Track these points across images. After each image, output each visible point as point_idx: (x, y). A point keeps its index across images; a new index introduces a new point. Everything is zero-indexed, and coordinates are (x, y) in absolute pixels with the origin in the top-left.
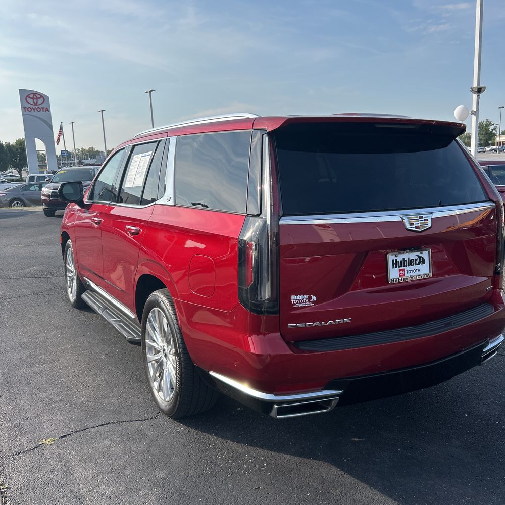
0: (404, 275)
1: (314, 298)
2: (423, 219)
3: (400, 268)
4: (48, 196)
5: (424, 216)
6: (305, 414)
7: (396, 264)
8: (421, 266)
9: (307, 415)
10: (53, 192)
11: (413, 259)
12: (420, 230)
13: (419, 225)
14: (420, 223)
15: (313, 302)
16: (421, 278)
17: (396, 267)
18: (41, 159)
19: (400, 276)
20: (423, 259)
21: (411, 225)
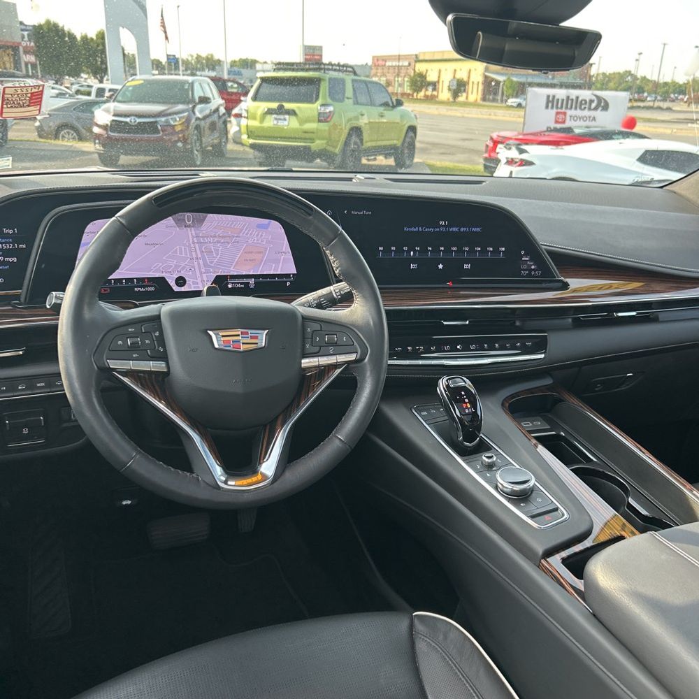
4: (105, 127)
10: (113, 121)
18: (129, 63)
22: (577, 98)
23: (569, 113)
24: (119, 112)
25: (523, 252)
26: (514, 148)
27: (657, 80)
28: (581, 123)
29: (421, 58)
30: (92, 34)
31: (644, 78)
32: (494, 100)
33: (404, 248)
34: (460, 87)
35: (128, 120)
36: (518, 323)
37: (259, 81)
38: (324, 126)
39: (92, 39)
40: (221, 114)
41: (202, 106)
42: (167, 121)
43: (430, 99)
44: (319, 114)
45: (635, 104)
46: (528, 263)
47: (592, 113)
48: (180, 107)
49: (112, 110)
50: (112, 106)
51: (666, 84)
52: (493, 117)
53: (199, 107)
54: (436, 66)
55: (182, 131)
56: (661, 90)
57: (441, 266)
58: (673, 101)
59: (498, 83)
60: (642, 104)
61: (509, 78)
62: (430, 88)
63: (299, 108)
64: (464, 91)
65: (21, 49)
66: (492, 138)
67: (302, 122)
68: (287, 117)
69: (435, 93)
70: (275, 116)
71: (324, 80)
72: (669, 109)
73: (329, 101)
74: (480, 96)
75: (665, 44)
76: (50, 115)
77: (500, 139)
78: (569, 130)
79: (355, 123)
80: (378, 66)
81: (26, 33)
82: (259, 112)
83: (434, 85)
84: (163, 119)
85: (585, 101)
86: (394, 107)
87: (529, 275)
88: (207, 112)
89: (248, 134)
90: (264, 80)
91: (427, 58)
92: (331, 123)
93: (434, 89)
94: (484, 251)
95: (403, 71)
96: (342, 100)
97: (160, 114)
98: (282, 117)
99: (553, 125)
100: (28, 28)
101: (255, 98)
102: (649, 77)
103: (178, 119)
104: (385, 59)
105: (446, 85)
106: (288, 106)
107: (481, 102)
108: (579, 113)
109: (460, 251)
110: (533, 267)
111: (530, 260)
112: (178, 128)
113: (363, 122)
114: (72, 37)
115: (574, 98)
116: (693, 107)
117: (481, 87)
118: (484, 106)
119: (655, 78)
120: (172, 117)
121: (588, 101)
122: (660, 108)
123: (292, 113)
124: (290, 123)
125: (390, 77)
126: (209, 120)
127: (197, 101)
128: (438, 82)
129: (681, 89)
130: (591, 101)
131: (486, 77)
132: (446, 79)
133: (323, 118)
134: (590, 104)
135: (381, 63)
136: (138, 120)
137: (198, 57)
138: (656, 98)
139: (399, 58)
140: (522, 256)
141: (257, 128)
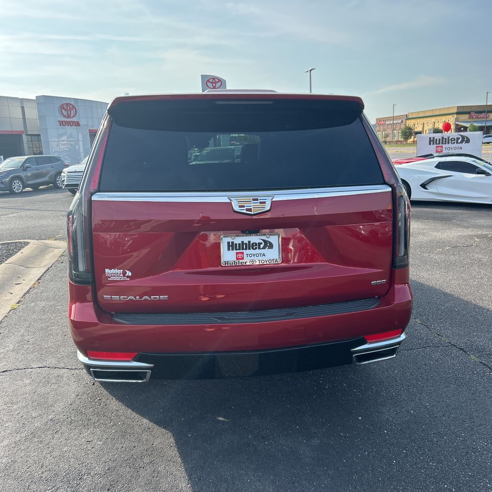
0: (243, 258)
1: (129, 273)
2: (258, 202)
3: (238, 251)
5: (259, 198)
6: (120, 381)
7: (231, 246)
8: (266, 251)
9: (122, 382)
11: (256, 244)
12: (252, 213)
13: (252, 207)
14: (253, 206)
15: (128, 277)
16: (265, 263)
17: (233, 250)
19: (237, 259)
20: (270, 243)
21: (240, 207)
22: (449, 137)
121: (456, 138)
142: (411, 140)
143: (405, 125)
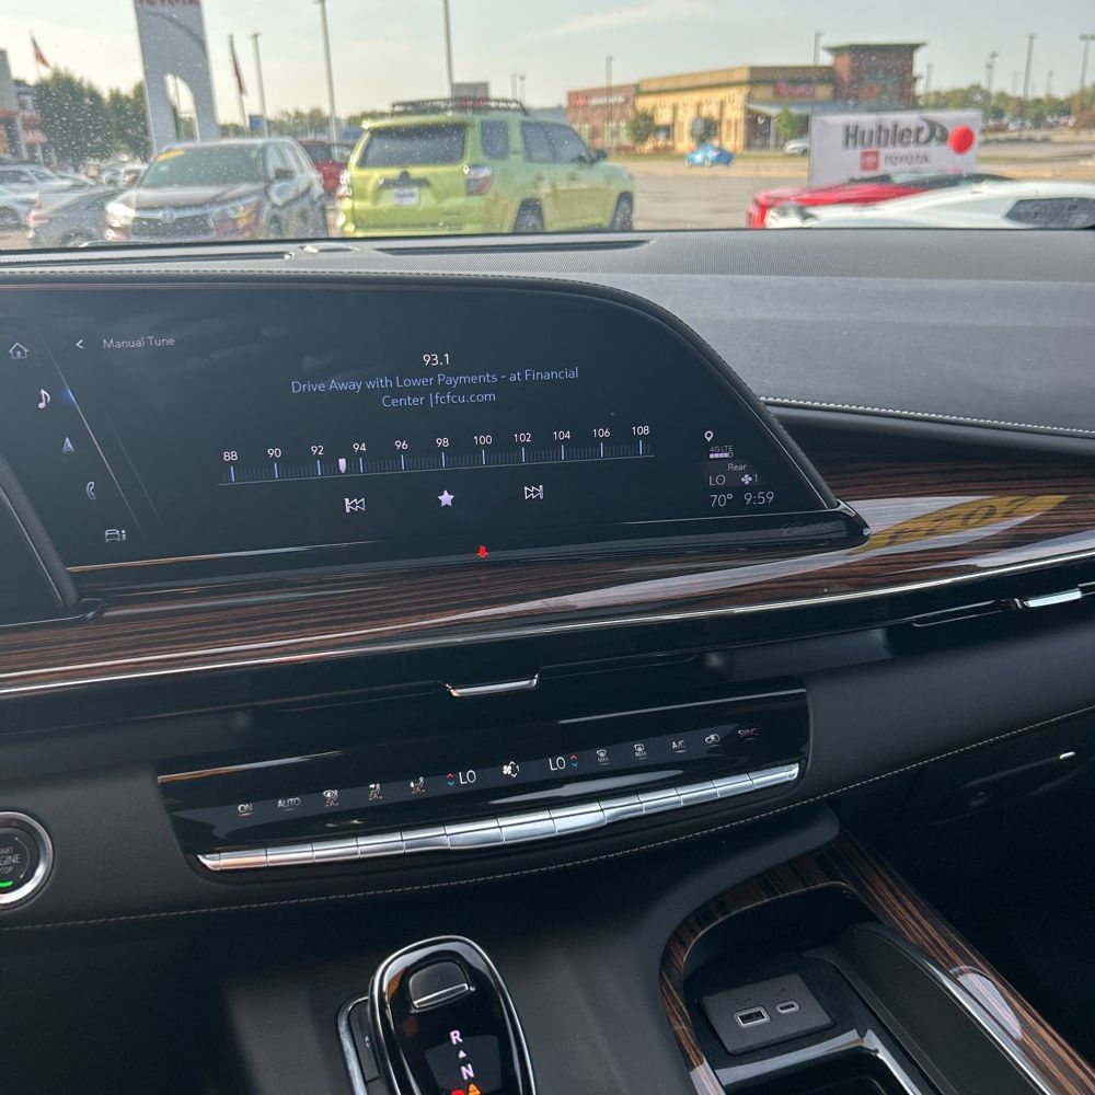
4: (124, 230)
10: (136, 218)
22: (896, 126)
23: (884, 152)
24: (144, 205)
25: (709, 436)
26: (792, 212)
27: (1022, 96)
28: (904, 166)
29: (645, 88)
30: (127, 89)
31: (1002, 96)
32: (765, 146)
33: (314, 449)
34: (707, 130)
35: (159, 215)
36: (714, 660)
37: (366, 136)
38: (476, 202)
39: (127, 98)
40: (316, 196)
41: (282, 184)
42: (224, 212)
43: (663, 153)
44: (469, 182)
45: (991, 136)
46: (731, 467)
47: (922, 150)
48: (244, 188)
49: (134, 200)
50: (133, 194)
51: (1038, 101)
52: (764, 173)
53: (277, 185)
54: (670, 100)
55: (247, 227)
56: (1032, 112)
57: (446, 498)
58: (1051, 127)
59: (768, 119)
60: (1001, 136)
61: (786, 111)
62: (662, 136)
63: (434, 175)
64: (715, 135)
65: (19, 123)
66: (757, 202)
67: (440, 196)
68: (415, 190)
69: (670, 143)
70: (396, 191)
71: (473, 125)
72: (1046, 140)
73: (482, 158)
74: (740, 142)
75: (1032, 37)
76: (51, 220)
77: (770, 202)
78: (885, 178)
79: (530, 193)
80: (578, 106)
81: (28, 98)
82: (371, 186)
83: (668, 130)
84: (217, 210)
85: (909, 130)
86: (593, 161)
87: (737, 505)
88: (291, 194)
89: (355, 223)
90: (376, 132)
91: (654, 87)
92: (490, 196)
93: (668, 137)
94: (583, 441)
95: (617, 112)
96: (503, 155)
97: (213, 201)
98: (407, 191)
99: (858, 174)
100: (29, 90)
101: (362, 163)
102: (1010, 92)
103: (242, 208)
104: (588, 94)
105: (687, 127)
106: (416, 172)
107: (745, 153)
108: (899, 150)
109: (504, 445)
110: (747, 479)
111: (735, 459)
112: (241, 224)
113: (544, 190)
114: (94, 96)
115: (890, 127)
116: (1084, 135)
117: (742, 128)
118: (749, 157)
119: (1020, 93)
120: (232, 205)
121: (913, 130)
122: (1030, 140)
123: (423, 183)
124: (421, 200)
125: (598, 122)
126: (296, 208)
127: (272, 175)
128: (673, 125)
129: (1062, 108)
130: (919, 130)
131: (749, 112)
132: (686, 117)
133: (475, 188)
134: (918, 136)
135: (581, 101)
136: (177, 215)
137: (298, 115)
138: (1023, 125)
139: (609, 91)
140: (707, 448)
141: (368, 212)
142: (648, 146)
143: (634, 108)
